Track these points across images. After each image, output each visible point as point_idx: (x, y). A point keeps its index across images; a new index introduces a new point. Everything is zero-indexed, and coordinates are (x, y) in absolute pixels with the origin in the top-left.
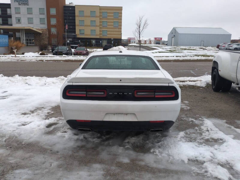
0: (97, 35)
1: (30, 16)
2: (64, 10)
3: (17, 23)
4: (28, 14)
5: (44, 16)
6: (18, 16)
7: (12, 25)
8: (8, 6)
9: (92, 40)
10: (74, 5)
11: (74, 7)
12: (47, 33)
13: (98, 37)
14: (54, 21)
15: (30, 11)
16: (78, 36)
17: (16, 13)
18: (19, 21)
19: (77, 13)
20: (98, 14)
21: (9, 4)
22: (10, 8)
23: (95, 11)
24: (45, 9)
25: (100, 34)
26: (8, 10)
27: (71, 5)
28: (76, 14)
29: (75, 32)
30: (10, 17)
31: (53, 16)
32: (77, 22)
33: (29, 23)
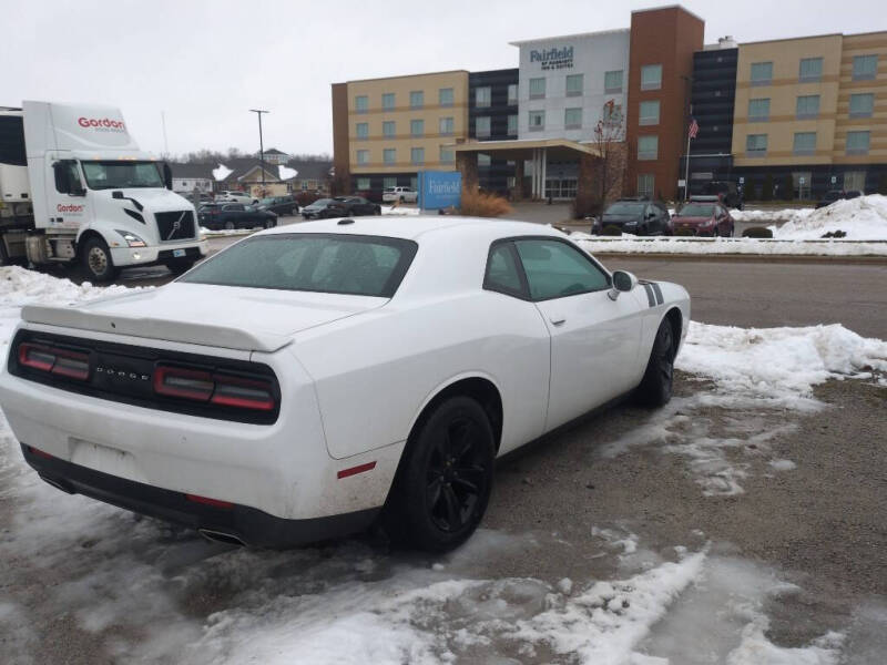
0: (819, 153)
1: (573, 103)
2: (696, 68)
3: (532, 130)
4: (570, 95)
5: (621, 100)
6: (536, 106)
7: (515, 137)
8: (511, 76)
9: (795, 175)
10: (734, 46)
11: (733, 53)
12: (624, 155)
13: (826, 160)
14: (650, 114)
15: (574, 87)
16: (740, 162)
17: (533, 97)
18: (538, 121)
19: (743, 73)
20: (833, 66)
21: (516, 72)
22: (516, 82)
23: (820, 59)
24: (626, 73)
25: (836, 148)
26: (512, 88)
27: (725, 46)
28: (739, 79)
29: (728, 146)
30: (514, 111)
31: (651, 96)
32: (740, 109)
33: (569, 128)
